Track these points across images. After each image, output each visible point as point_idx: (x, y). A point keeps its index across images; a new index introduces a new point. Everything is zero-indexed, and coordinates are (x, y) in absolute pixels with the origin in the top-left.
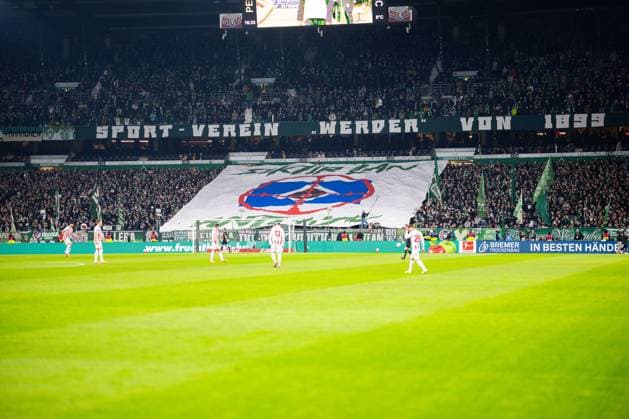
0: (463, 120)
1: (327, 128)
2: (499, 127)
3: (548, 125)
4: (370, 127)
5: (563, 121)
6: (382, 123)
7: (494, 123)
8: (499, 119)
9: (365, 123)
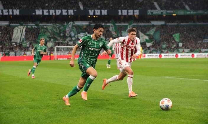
0: (90, 11)
1: (39, 12)
2: (103, 14)
3: (120, 14)
4: (55, 12)
5: (125, 12)
6: (60, 11)
7: (101, 12)
8: (103, 11)
9: (53, 11)
